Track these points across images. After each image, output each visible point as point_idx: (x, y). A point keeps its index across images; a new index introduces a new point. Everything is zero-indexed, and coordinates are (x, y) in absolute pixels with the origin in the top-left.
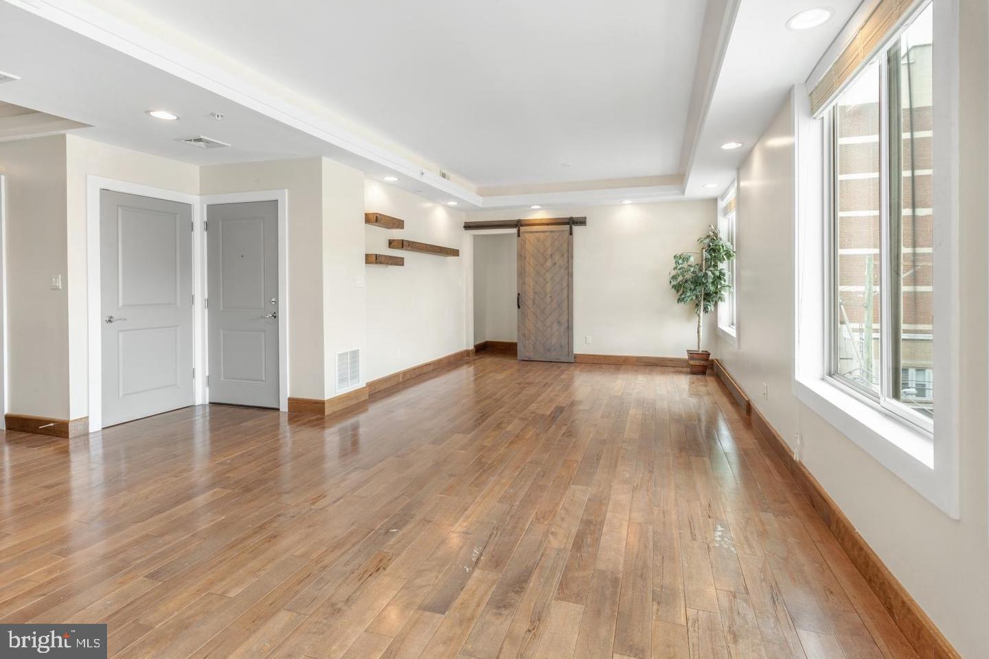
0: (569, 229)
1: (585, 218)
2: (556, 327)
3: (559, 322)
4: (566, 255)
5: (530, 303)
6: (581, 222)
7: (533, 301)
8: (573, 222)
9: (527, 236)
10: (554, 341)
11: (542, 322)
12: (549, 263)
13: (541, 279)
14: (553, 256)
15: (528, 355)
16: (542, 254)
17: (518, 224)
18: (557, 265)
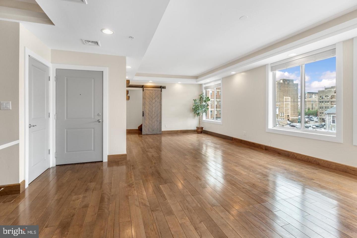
0: (161, 90)
1: (165, 86)
2: (156, 122)
3: (157, 121)
4: (160, 98)
5: (147, 114)
6: (164, 88)
7: (148, 114)
8: (161, 87)
9: (146, 91)
10: (155, 127)
11: (151, 121)
12: (154, 101)
13: (151, 106)
14: (155, 98)
15: (146, 133)
16: (152, 98)
17: (142, 87)
18: (157, 101)
